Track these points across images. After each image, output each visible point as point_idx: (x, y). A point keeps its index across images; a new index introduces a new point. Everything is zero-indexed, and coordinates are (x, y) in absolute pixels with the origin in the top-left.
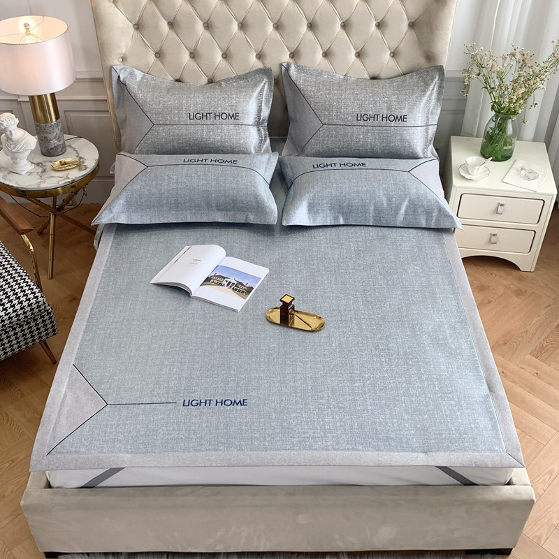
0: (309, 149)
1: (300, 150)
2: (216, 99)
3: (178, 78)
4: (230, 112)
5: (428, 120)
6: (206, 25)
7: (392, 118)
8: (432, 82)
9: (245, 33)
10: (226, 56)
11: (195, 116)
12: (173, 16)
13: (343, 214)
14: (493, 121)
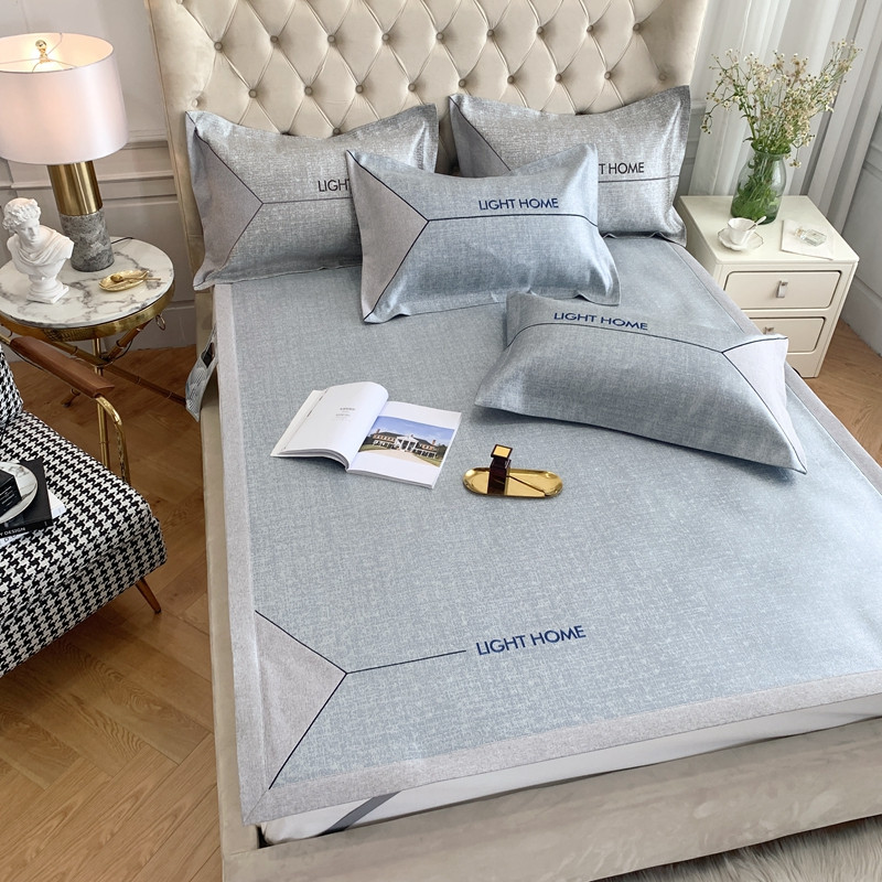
3: (286, 129)
5: (669, 169)
6: (332, 39)
8: (673, 111)
9: (394, 49)
10: (362, 89)
12: (280, 29)
14: (750, 167)
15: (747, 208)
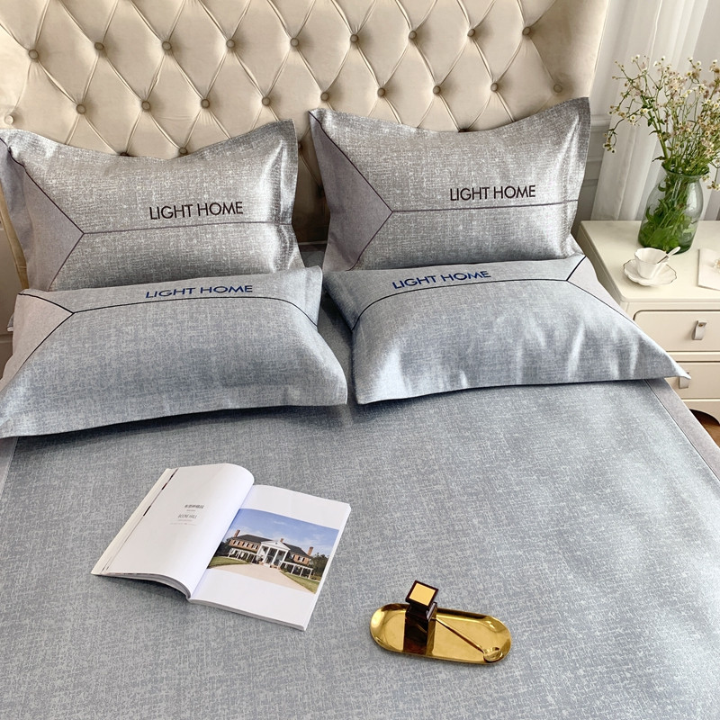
0: (369, 257)
1: (353, 261)
2: (198, 180)
3: (123, 148)
4: (226, 200)
5: (566, 192)
6: (167, 46)
7: (510, 192)
8: (570, 127)
9: (240, 57)
10: (207, 103)
11: (161, 212)
12: (104, 30)
13: (467, 369)
14: (661, 189)
15: (657, 236)
